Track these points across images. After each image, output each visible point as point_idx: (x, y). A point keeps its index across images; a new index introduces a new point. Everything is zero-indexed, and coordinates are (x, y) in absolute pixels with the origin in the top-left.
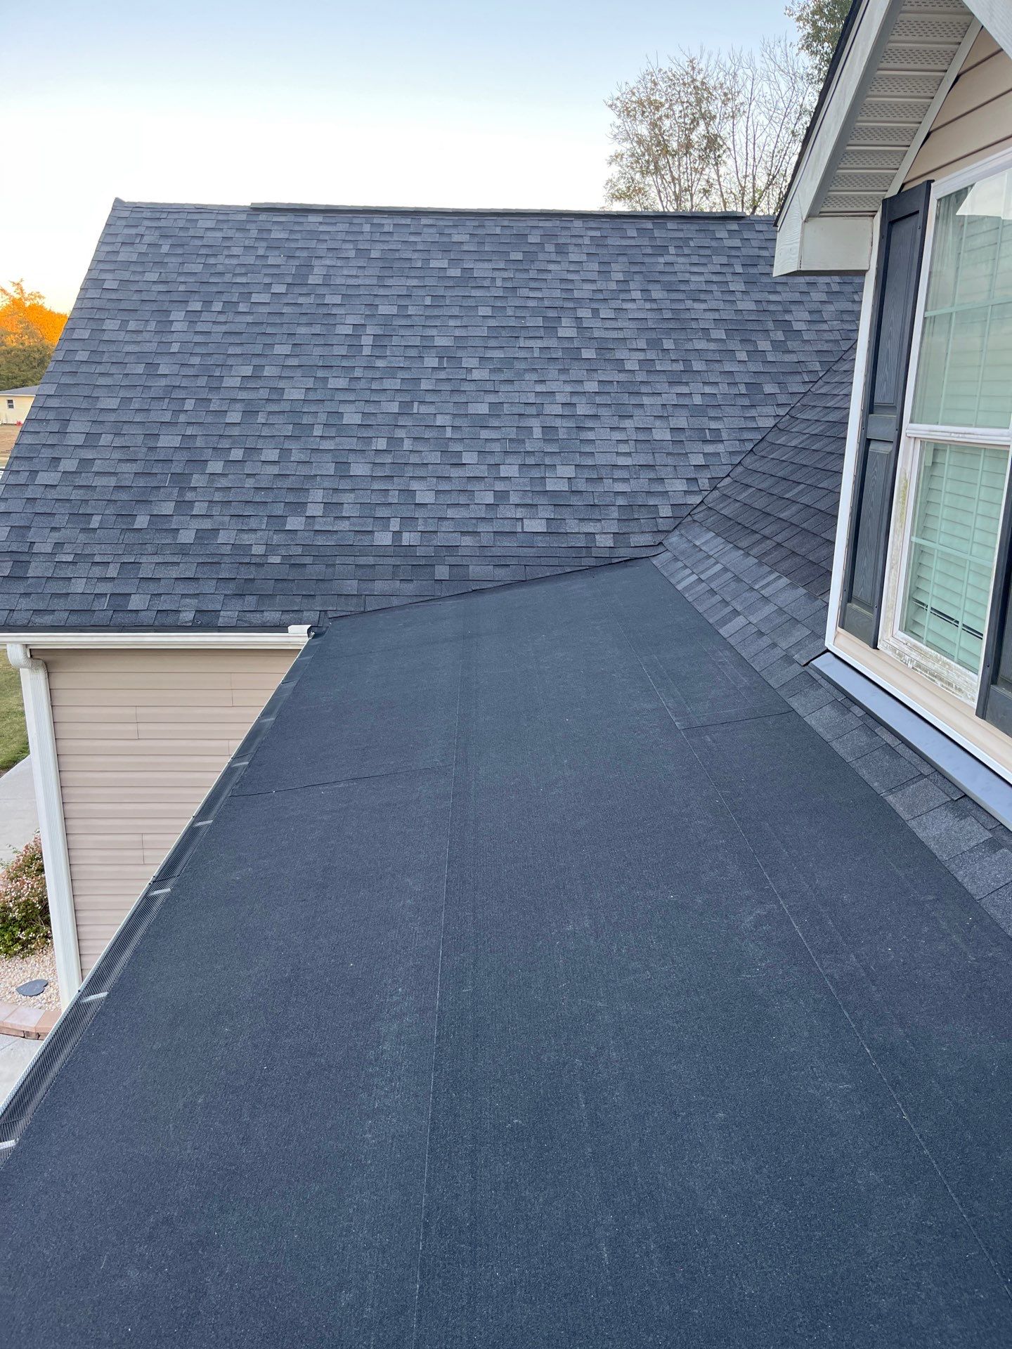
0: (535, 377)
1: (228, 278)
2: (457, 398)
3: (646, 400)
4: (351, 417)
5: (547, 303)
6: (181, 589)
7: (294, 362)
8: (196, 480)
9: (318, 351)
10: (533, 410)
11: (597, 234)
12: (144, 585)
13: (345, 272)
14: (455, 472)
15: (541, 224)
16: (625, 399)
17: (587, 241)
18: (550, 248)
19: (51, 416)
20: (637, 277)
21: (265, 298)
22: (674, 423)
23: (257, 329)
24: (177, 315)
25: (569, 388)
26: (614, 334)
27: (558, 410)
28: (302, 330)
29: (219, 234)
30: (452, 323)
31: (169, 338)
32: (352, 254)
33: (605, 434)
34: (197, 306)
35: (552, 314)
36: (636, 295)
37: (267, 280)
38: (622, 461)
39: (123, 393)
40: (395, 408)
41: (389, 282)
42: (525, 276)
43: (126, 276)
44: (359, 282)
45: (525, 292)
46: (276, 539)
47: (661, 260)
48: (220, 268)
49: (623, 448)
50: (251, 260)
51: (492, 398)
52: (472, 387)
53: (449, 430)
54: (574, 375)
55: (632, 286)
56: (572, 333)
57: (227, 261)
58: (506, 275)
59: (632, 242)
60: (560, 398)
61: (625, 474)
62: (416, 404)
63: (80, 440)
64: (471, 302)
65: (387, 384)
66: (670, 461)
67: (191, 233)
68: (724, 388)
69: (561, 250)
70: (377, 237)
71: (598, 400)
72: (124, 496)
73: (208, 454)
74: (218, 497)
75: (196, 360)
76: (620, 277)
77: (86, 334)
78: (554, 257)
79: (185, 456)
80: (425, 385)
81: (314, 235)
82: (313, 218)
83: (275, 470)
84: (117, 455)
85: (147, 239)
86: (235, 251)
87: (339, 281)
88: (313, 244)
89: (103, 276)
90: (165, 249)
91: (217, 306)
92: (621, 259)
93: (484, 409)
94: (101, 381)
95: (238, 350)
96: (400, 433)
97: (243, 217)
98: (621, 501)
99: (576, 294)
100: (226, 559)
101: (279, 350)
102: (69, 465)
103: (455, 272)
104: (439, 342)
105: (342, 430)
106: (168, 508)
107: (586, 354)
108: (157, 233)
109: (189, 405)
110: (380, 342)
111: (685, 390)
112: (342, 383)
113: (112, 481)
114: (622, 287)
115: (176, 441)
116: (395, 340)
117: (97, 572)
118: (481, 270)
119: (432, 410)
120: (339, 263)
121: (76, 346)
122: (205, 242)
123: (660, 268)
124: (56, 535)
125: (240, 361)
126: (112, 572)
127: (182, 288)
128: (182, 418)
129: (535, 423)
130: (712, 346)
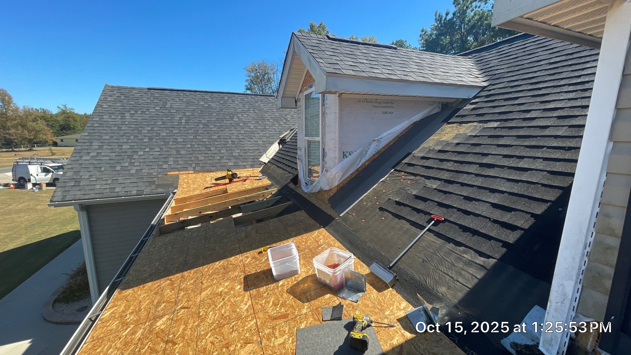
0: (228, 130)
1: (142, 105)
2: (208, 135)
3: (256, 135)
4: (180, 140)
5: (230, 113)
6: (132, 185)
7: (163, 126)
8: (135, 157)
9: (169, 124)
10: (228, 137)
11: (242, 98)
12: (120, 185)
13: (176, 105)
14: (209, 152)
15: (227, 95)
16: (251, 135)
17: (239, 99)
18: (230, 100)
19: (86, 141)
20: (252, 108)
21: (154, 111)
22: (263, 140)
23: (151, 118)
24: (127, 115)
25: (237, 132)
26: (247, 120)
27: (235, 137)
28: (164, 119)
29: (139, 95)
30: (206, 117)
31: (124, 120)
32: (178, 100)
33: (247, 142)
34: (134, 112)
35: (232, 115)
36: (252, 112)
37: (154, 106)
38: (251, 148)
39: (110, 135)
40: (192, 137)
41: (188, 107)
42: (224, 107)
43: (111, 104)
44: (181, 107)
45: (225, 110)
46: (160, 170)
47: (257, 104)
48: (140, 103)
49: (251, 146)
50: (149, 101)
51: (218, 135)
52: (212, 132)
53: (207, 142)
54: (238, 129)
55: (251, 110)
56: (237, 120)
57: (142, 101)
58: (219, 106)
59: (250, 100)
60: (235, 134)
61: (252, 151)
62: (198, 136)
63: (97, 147)
64: (211, 112)
65: (189, 132)
66: (262, 148)
67: (131, 94)
68: (273, 132)
69: (233, 101)
70: (185, 96)
71: (244, 135)
72: (112, 162)
73: (138, 150)
74: (141, 161)
75: (134, 126)
76: (248, 107)
77: (98, 119)
78: (231, 103)
79: (131, 150)
80: (200, 132)
81: (167, 95)
82: (166, 91)
83: (159, 153)
84: (109, 151)
85: (116, 95)
86: (144, 99)
87: (175, 107)
88: (167, 98)
89: (103, 104)
90: (123, 98)
91: (140, 112)
92: (247, 104)
93: (216, 137)
94: (103, 132)
95: (146, 123)
96: (194, 143)
97: (146, 90)
98: (252, 157)
99: (237, 111)
100: (145, 177)
101: (158, 123)
102: (94, 154)
103: (206, 105)
104: (203, 121)
105: (177, 143)
106: (127, 164)
107: (241, 125)
108: (120, 93)
109: (132, 137)
110: (187, 122)
111: (265, 133)
112: (177, 131)
113: (108, 158)
114: (249, 110)
115: (128, 147)
116: (191, 121)
117: (104, 182)
118: (213, 105)
119: (202, 137)
120: (175, 102)
121: (94, 122)
122: (135, 96)
123: (257, 106)
124: (90, 173)
125: (147, 126)
126: (109, 182)
127: (128, 108)
128: (130, 141)
129: (229, 140)
130: (270, 123)
